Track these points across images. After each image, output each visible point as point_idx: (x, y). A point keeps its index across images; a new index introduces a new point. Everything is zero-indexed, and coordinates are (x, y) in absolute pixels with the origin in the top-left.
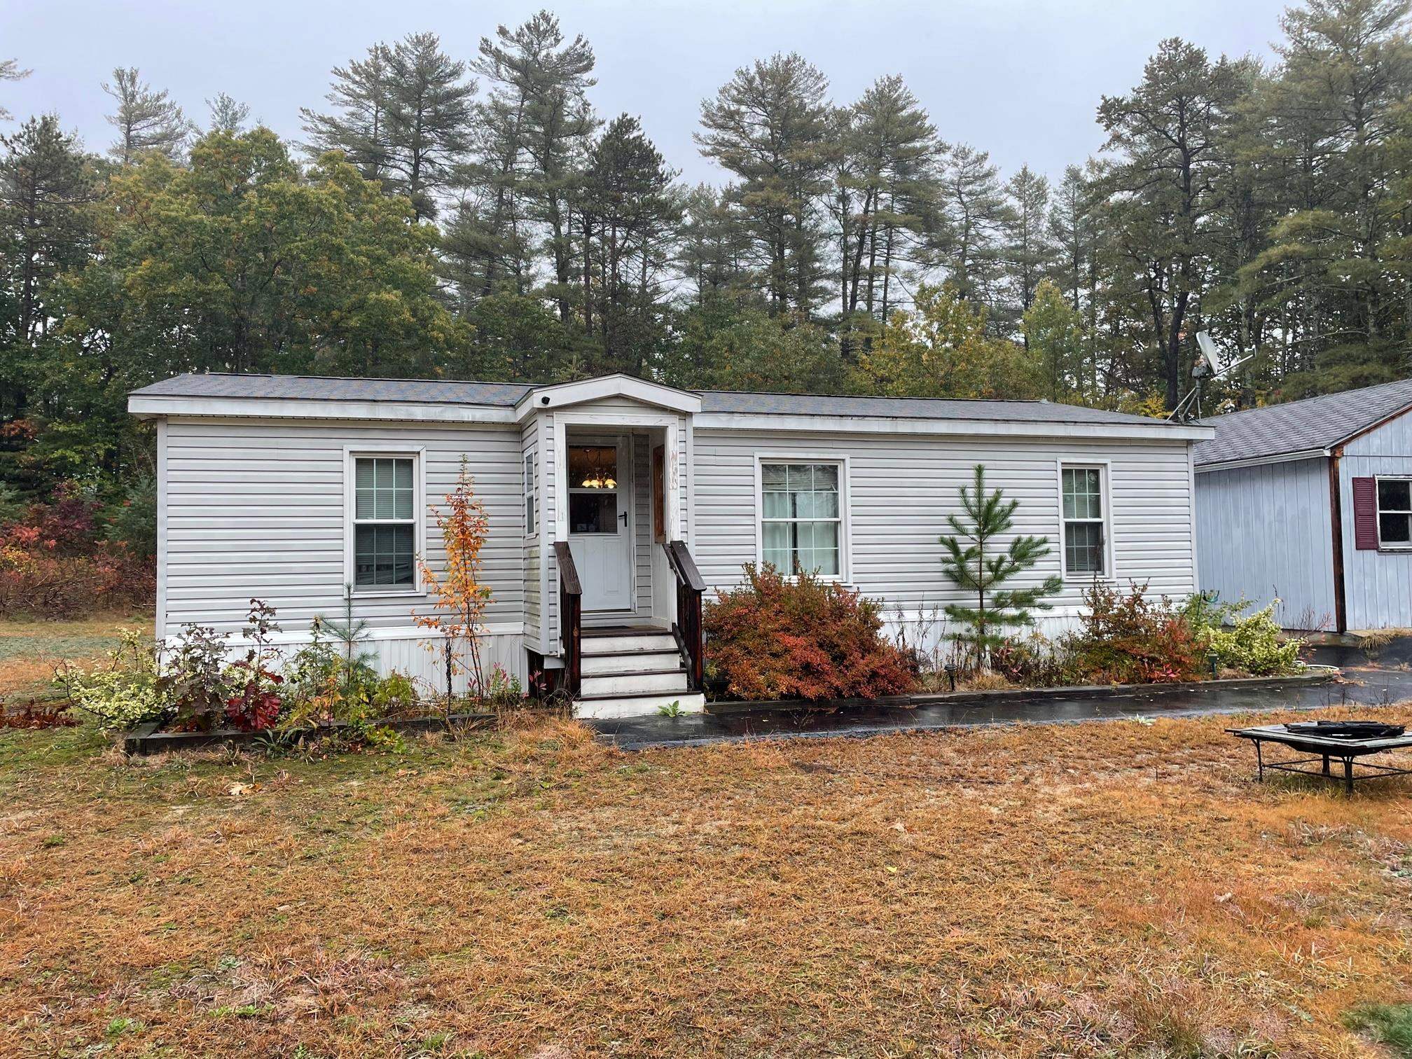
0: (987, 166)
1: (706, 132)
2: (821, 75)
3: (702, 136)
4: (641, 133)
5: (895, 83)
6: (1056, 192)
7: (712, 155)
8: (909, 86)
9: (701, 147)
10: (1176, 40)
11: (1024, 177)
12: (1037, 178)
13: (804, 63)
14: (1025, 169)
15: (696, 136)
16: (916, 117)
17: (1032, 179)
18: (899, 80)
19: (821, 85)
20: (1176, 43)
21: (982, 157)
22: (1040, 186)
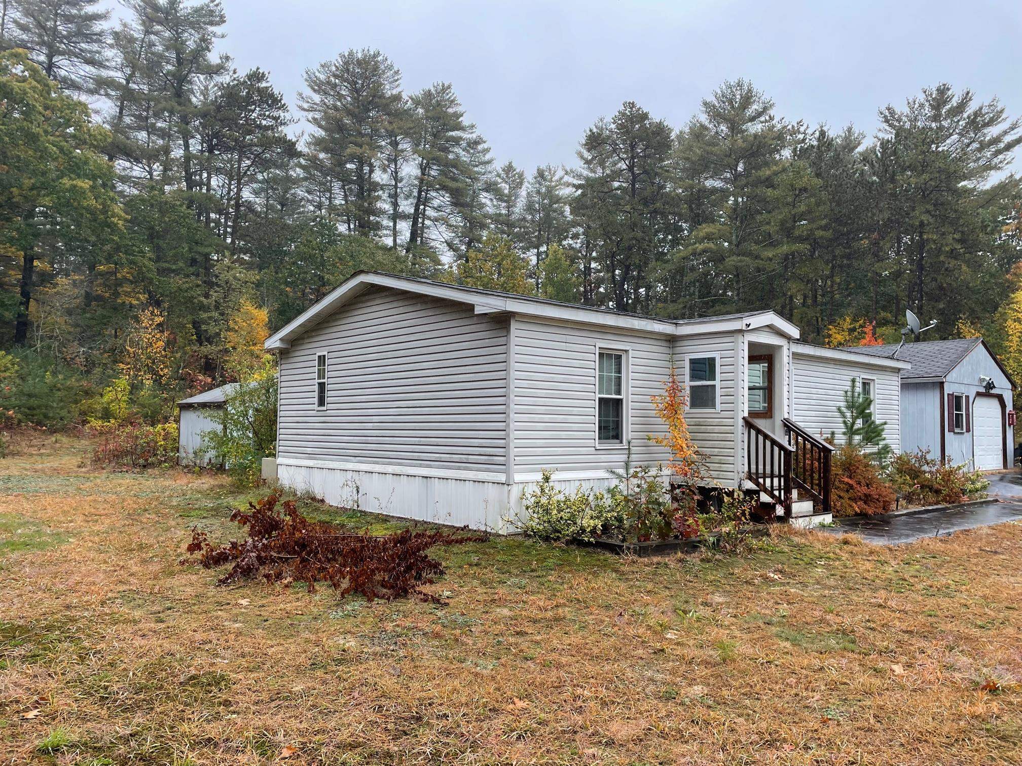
0: (488, 157)
1: (308, 92)
2: (398, 71)
3: (304, 96)
4: (268, 85)
5: (445, 89)
6: (529, 182)
7: (308, 111)
8: (456, 92)
9: (300, 103)
10: (633, 103)
11: (509, 169)
12: (518, 171)
13: (386, 59)
14: (510, 163)
15: (300, 95)
16: (458, 115)
17: (515, 170)
18: (449, 87)
19: (396, 78)
20: (632, 105)
21: (487, 149)
22: (521, 176)
